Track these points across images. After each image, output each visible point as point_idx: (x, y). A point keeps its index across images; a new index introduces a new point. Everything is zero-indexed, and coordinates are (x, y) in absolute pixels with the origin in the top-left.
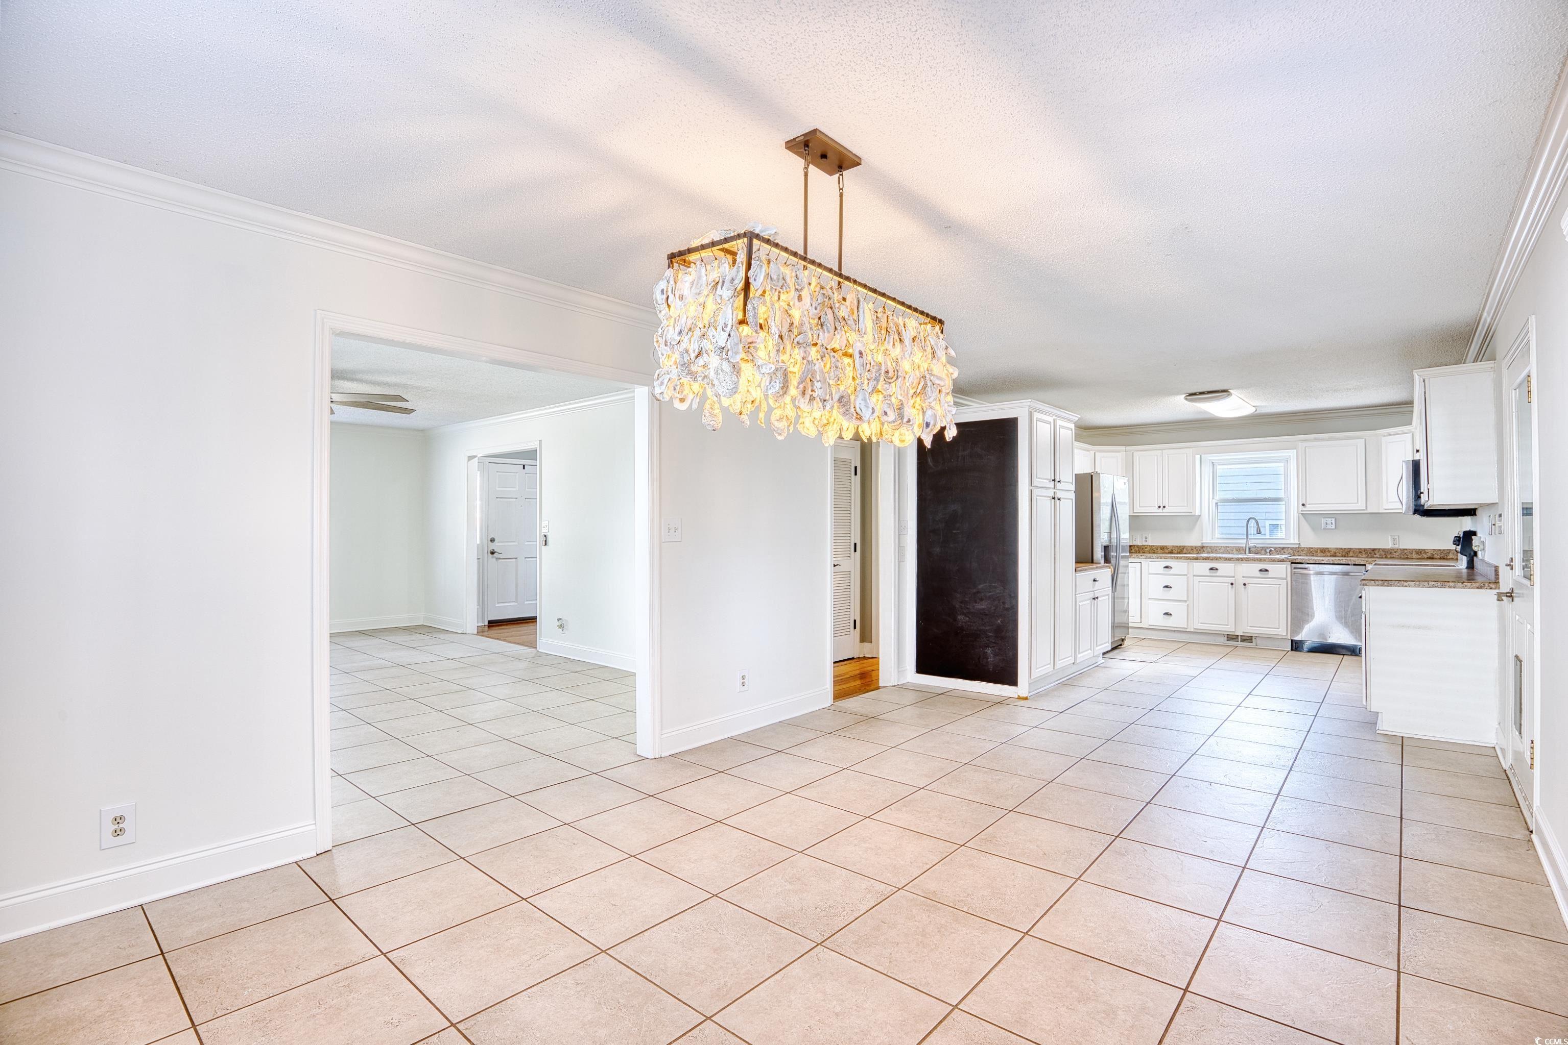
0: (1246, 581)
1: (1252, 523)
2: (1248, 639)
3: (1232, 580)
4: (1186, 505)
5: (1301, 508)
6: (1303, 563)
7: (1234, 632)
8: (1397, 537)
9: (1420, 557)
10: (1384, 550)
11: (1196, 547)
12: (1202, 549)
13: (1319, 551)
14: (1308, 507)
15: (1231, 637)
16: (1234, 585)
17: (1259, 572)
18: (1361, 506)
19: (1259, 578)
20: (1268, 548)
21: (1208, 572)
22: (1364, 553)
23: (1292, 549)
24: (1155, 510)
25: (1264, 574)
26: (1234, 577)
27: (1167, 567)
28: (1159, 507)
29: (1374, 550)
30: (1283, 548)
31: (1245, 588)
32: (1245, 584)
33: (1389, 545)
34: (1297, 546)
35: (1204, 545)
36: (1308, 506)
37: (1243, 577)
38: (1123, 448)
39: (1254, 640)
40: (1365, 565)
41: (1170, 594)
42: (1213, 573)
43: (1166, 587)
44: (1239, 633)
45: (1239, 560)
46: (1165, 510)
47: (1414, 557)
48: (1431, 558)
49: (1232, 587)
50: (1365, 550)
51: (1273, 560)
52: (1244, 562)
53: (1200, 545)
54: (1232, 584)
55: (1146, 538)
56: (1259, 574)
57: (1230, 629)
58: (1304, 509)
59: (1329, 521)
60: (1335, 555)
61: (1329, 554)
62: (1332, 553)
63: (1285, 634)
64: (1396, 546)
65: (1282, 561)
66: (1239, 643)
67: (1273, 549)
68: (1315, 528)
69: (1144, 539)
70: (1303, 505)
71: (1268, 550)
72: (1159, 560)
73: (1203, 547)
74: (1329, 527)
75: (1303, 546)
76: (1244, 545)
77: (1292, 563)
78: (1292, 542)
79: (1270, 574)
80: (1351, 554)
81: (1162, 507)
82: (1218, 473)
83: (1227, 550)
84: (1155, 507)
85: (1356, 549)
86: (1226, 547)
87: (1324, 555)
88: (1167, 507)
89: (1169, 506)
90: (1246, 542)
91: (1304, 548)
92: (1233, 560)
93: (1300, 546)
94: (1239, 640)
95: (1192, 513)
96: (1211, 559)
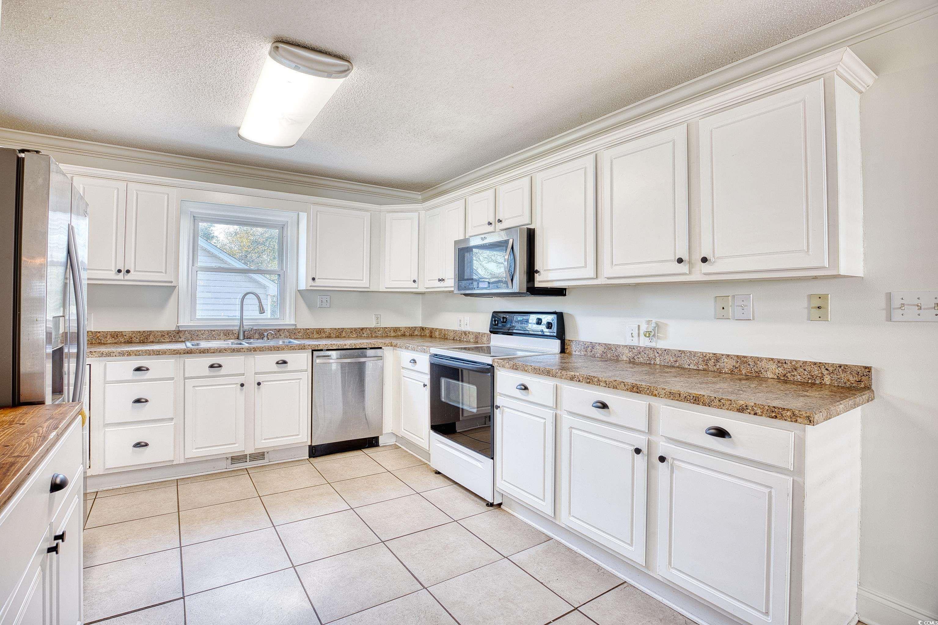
0: (260, 378)
2: (258, 457)
3: (241, 380)
4: (164, 271)
5: (311, 282)
6: (322, 350)
7: (242, 451)
8: (379, 316)
10: (370, 329)
11: (168, 333)
12: (176, 335)
13: (315, 333)
14: (318, 282)
16: (244, 387)
17: (275, 365)
18: (365, 283)
19: (275, 372)
20: (267, 331)
21: (207, 372)
23: (288, 330)
24: (112, 275)
25: (283, 367)
26: (243, 374)
27: (138, 369)
28: (120, 271)
29: (362, 329)
30: (279, 331)
31: (259, 389)
32: (259, 384)
33: (373, 324)
34: (294, 327)
35: (180, 329)
36: (316, 280)
37: (256, 374)
39: (266, 457)
40: (381, 348)
41: (145, 411)
42: (214, 372)
43: (138, 401)
44: (248, 451)
45: (251, 351)
46: (128, 276)
48: (404, 335)
49: (242, 389)
50: (355, 329)
51: (293, 348)
52: (258, 352)
53: (173, 328)
54: (242, 385)
56: (275, 368)
57: (238, 447)
58: (314, 284)
59: (324, 299)
60: (329, 337)
61: (324, 335)
62: (327, 334)
63: (303, 439)
64: (378, 326)
66: (248, 464)
67: (271, 333)
68: (311, 306)
70: (313, 279)
72: (125, 357)
73: (179, 332)
74: (324, 305)
75: (299, 327)
76: (237, 328)
78: (288, 323)
79: (290, 366)
80: (344, 334)
81: (124, 272)
83: (212, 334)
84: (111, 270)
85: (348, 329)
86: (212, 330)
87: (320, 336)
88: (132, 271)
89: (135, 271)
90: (239, 324)
91: (301, 329)
92: (243, 350)
93: (297, 327)
94: (248, 460)
95: (172, 282)
96: (212, 351)
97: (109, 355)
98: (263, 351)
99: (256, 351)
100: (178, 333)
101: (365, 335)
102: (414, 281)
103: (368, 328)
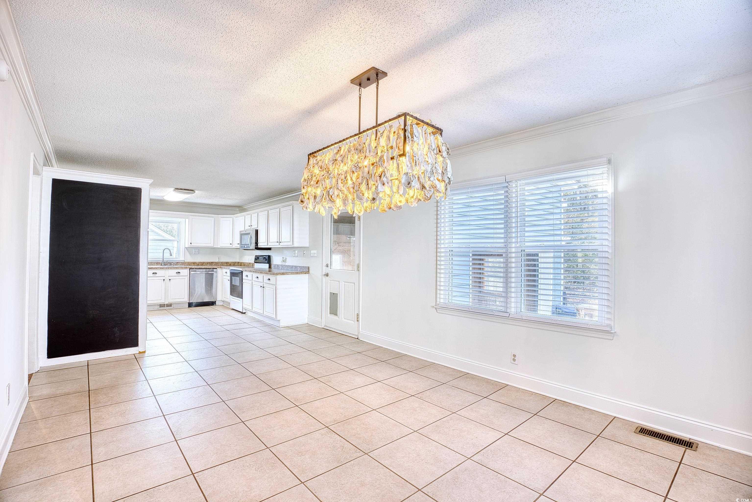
0: (170, 278)
2: (170, 305)
3: (163, 278)
5: (190, 244)
6: (193, 269)
7: (163, 303)
8: (220, 257)
10: (215, 262)
13: (192, 263)
14: (192, 245)
15: (162, 306)
18: (212, 245)
20: (173, 262)
21: (152, 275)
23: (181, 263)
25: (178, 275)
26: (164, 276)
29: (212, 262)
30: (178, 262)
31: (170, 281)
32: (170, 280)
33: (217, 261)
34: (184, 261)
37: (169, 276)
39: (172, 305)
40: (217, 269)
42: (154, 275)
44: (166, 303)
45: (167, 268)
48: (230, 265)
49: (164, 282)
50: (209, 263)
51: (182, 268)
52: (170, 269)
54: (164, 280)
56: (176, 275)
57: (162, 301)
58: (191, 245)
59: (196, 250)
60: (198, 265)
61: (196, 265)
62: (197, 264)
63: (186, 300)
65: (186, 268)
66: (166, 308)
68: (191, 253)
71: (172, 264)
74: (196, 253)
75: (186, 261)
77: (190, 269)
78: (181, 259)
79: (181, 274)
80: (204, 264)
85: (206, 262)
87: (194, 265)
92: (164, 268)
94: (166, 306)
96: (153, 268)
98: (172, 269)
101: (213, 264)
102: (231, 244)
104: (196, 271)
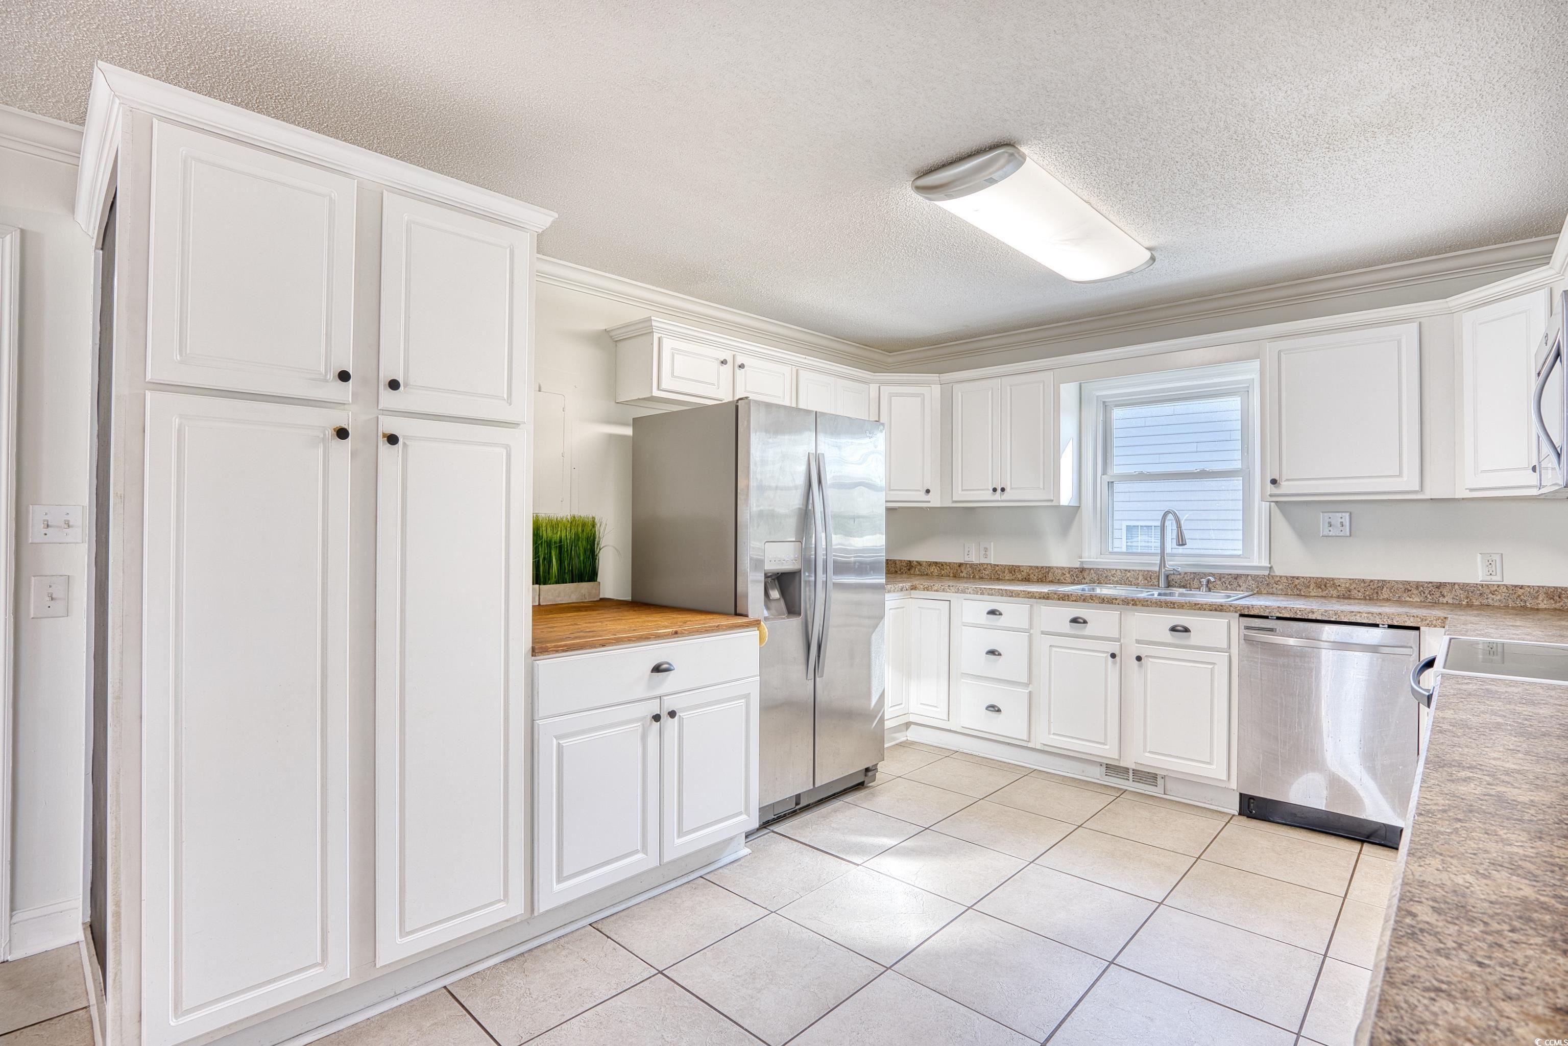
0: (1144, 651)
1: (1170, 525)
2: (1149, 777)
3: (1114, 647)
4: (1042, 486)
5: (1272, 488)
7: (1119, 760)
9: (1558, 606)
10: (1464, 587)
12: (1079, 574)
14: (1286, 487)
15: (1112, 769)
16: (1118, 658)
17: (1168, 633)
18: (1408, 482)
19: (1169, 645)
20: (1205, 575)
21: (1067, 627)
22: (1415, 592)
23: (1254, 578)
24: (988, 495)
25: (1180, 638)
26: (1118, 640)
27: (992, 612)
28: (995, 490)
30: (1237, 577)
31: (1141, 666)
32: (1139, 659)
34: (1267, 573)
35: (1085, 566)
36: (1284, 484)
37: (1138, 642)
38: (934, 377)
39: (1160, 781)
41: (998, 667)
42: (1077, 629)
43: (992, 652)
44: (1128, 762)
45: (1128, 604)
46: (1005, 496)
47: (1542, 606)
49: (1114, 663)
50: (1418, 585)
51: (1199, 608)
52: (1140, 607)
53: (1078, 565)
54: (1113, 656)
55: (986, 549)
56: (1169, 637)
57: (1109, 752)
58: (1279, 492)
59: (1337, 518)
61: (1335, 593)
63: (1225, 778)
64: (1496, 579)
65: (1219, 609)
66: (1130, 785)
67: (1212, 579)
68: (1304, 535)
69: (983, 552)
70: (1274, 482)
71: (1204, 581)
72: (979, 596)
73: (1082, 570)
74: (1335, 531)
75: (1279, 571)
76: (1157, 569)
77: (1242, 615)
78: (1255, 563)
79: (1194, 638)
80: (1385, 594)
81: (999, 491)
82: (1116, 424)
83: (1126, 578)
84: (988, 489)
85: (1397, 582)
86: (1126, 570)
87: (1324, 594)
88: (1008, 490)
89: (1011, 488)
90: (1159, 562)
91: (1281, 577)
92: (1117, 602)
93: (1274, 572)
94: (1131, 779)
95: (1052, 501)
96: (1074, 598)
97: (963, 592)
98: (1148, 606)
99: (1136, 605)
100: (1081, 572)
101: (1448, 599)
103: (1459, 584)
104: (1271, 630)
